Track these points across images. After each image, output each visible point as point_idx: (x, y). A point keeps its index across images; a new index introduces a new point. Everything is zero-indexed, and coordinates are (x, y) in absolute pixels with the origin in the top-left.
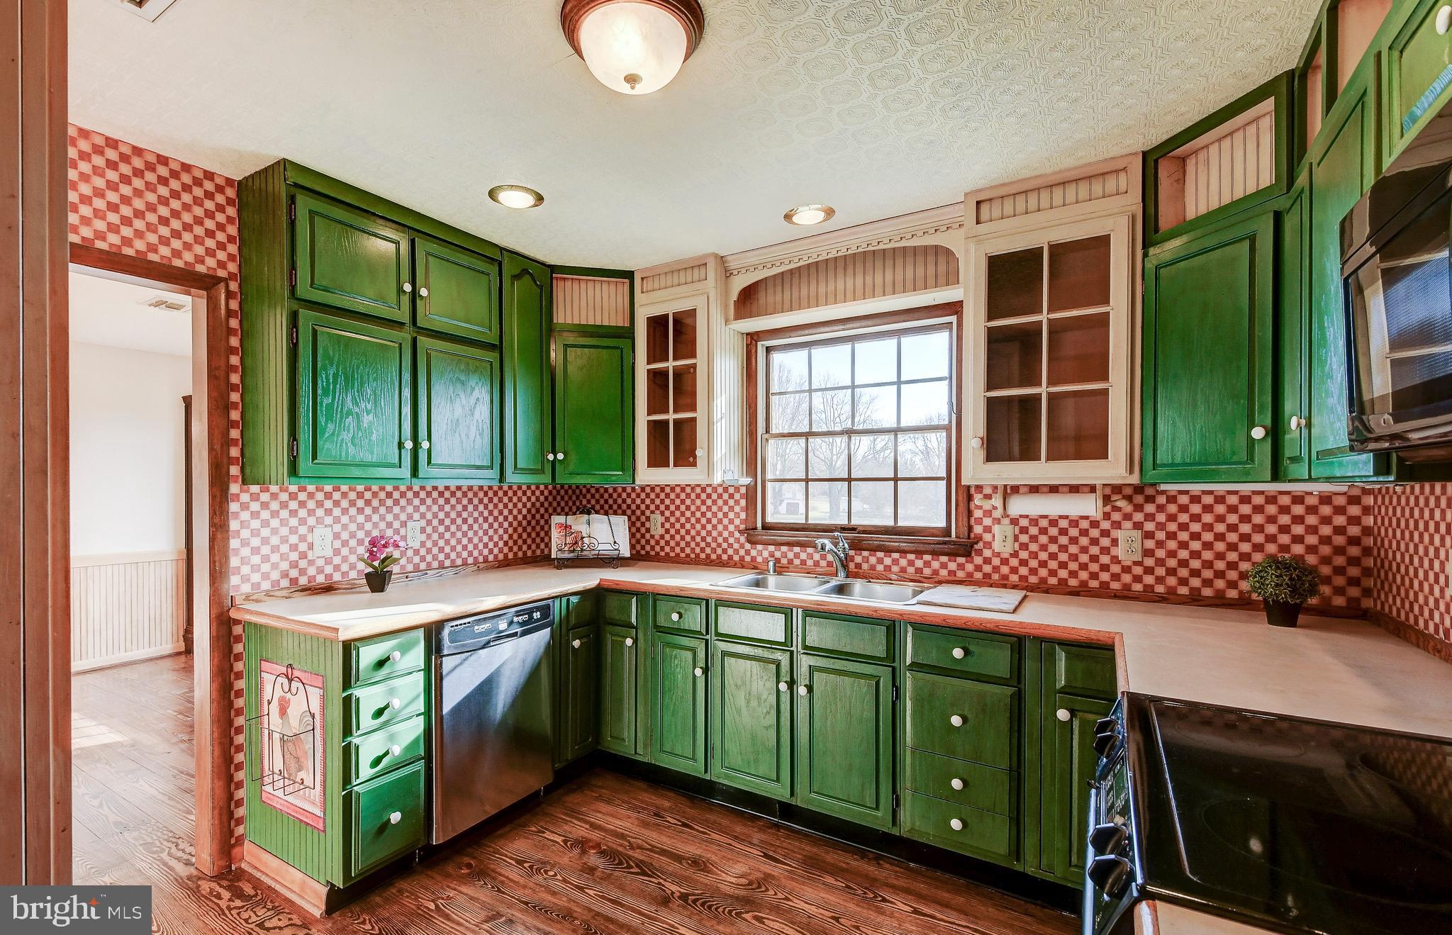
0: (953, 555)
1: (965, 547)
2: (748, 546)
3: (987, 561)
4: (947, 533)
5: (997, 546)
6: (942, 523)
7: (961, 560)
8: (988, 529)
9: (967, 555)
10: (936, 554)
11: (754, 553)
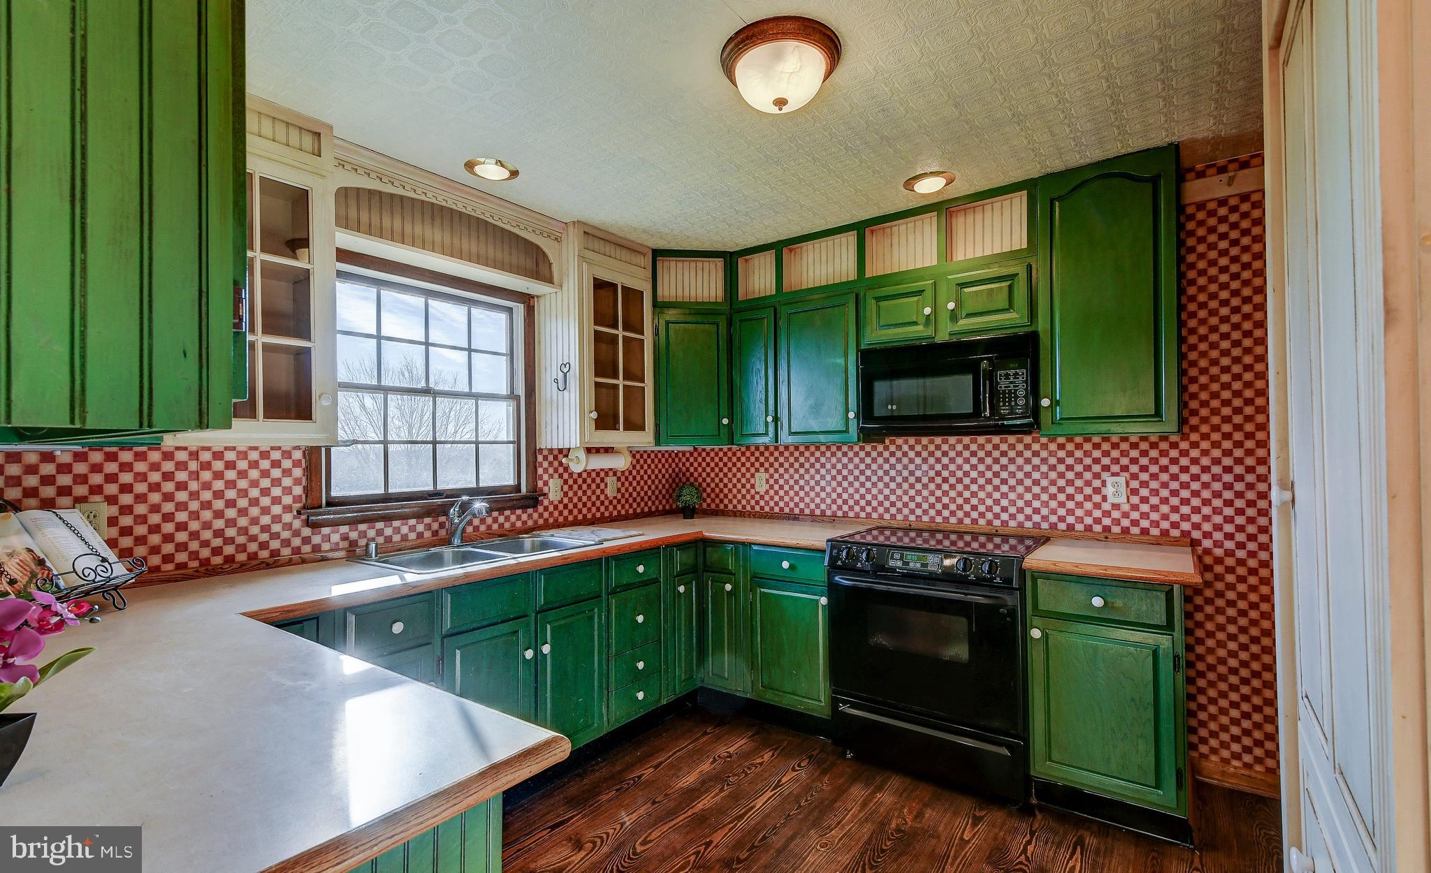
0: (524, 508)
1: (533, 499)
2: (307, 532)
3: (546, 509)
4: (517, 488)
5: (552, 496)
6: (510, 481)
7: (530, 511)
8: (546, 483)
9: (535, 507)
10: (513, 509)
11: (316, 539)
